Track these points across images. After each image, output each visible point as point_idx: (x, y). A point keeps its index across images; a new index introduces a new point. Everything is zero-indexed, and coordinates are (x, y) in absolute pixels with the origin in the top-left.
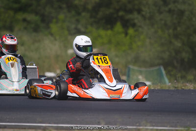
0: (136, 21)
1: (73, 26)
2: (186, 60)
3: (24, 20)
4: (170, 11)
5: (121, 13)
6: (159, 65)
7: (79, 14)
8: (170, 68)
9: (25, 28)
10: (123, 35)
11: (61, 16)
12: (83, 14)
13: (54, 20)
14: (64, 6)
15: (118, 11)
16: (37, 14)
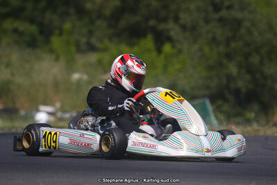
0: (172, 33)
1: (84, 40)
2: (244, 90)
3: (16, 31)
4: (221, 20)
5: (152, 23)
6: (203, 96)
7: (92, 22)
8: (220, 102)
9: (16, 42)
10: (154, 54)
11: (67, 26)
12: (98, 23)
13: (57, 32)
14: (72, 10)
15: (147, 19)
16: (32, 21)
